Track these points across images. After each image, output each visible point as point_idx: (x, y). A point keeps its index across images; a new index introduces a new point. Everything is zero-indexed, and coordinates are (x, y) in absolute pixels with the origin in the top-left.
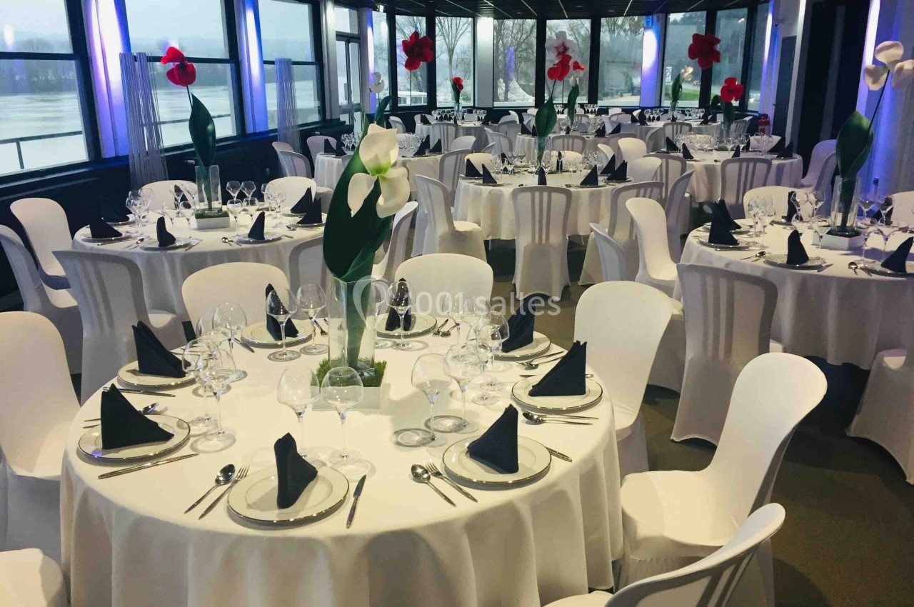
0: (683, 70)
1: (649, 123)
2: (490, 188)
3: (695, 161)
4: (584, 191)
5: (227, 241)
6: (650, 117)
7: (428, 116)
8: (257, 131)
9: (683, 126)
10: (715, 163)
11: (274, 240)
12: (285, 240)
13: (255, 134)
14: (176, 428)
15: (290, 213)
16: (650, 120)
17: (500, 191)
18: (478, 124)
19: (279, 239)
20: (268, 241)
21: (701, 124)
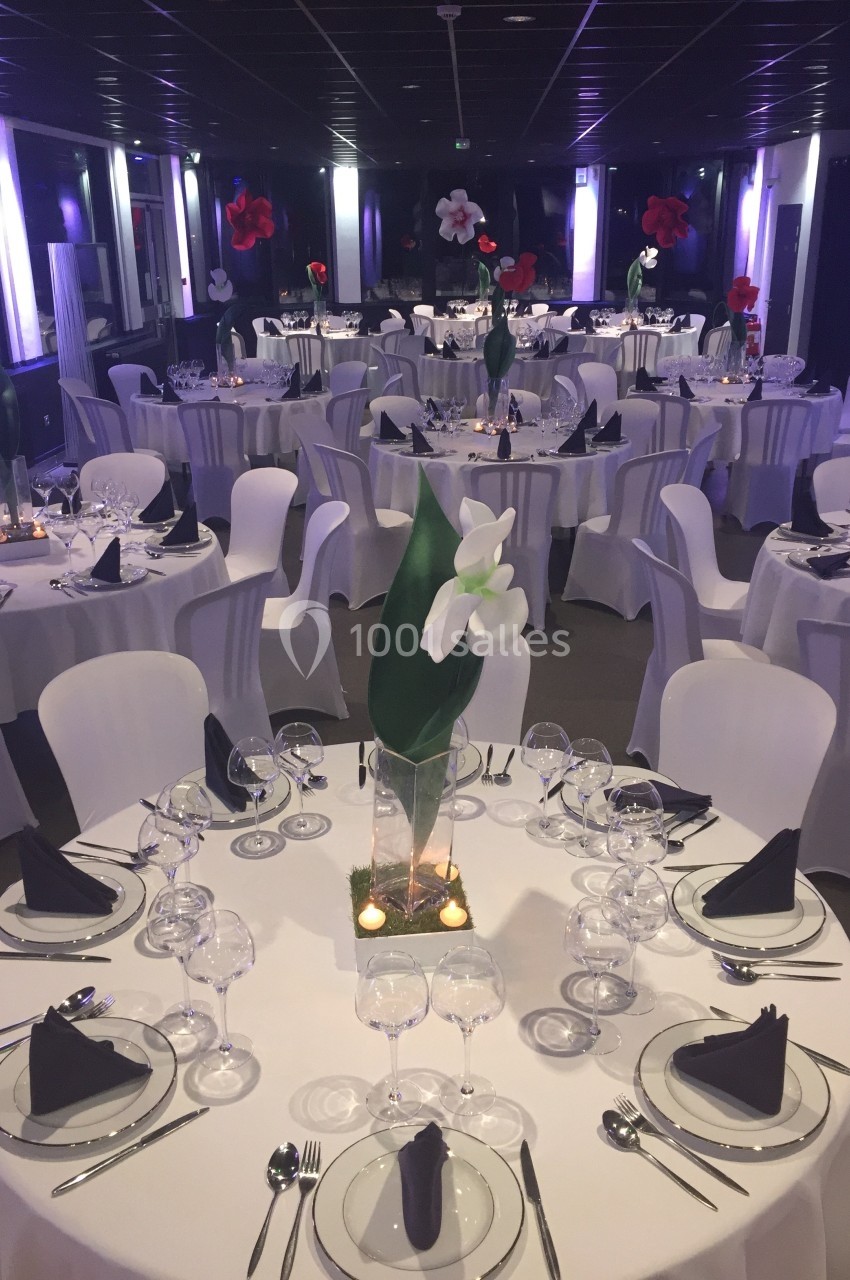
0: (643, 253)
1: (598, 330)
2: (426, 460)
3: (699, 400)
4: (567, 462)
5: (59, 585)
6: (597, 320)
7: (276, 322)
8: (27, 358)
9: (650, 337)
10: (726, 405)
11: (136, 583)
12: (154, 578)
13: (24, 363)
14: (149, 1051)
15: (138, 522)
16: (598, 324)
17: (445, 465)
18: (351, 334)
19: (144, 579)
20: (127, 585)
21: (671, 331)
